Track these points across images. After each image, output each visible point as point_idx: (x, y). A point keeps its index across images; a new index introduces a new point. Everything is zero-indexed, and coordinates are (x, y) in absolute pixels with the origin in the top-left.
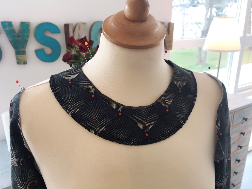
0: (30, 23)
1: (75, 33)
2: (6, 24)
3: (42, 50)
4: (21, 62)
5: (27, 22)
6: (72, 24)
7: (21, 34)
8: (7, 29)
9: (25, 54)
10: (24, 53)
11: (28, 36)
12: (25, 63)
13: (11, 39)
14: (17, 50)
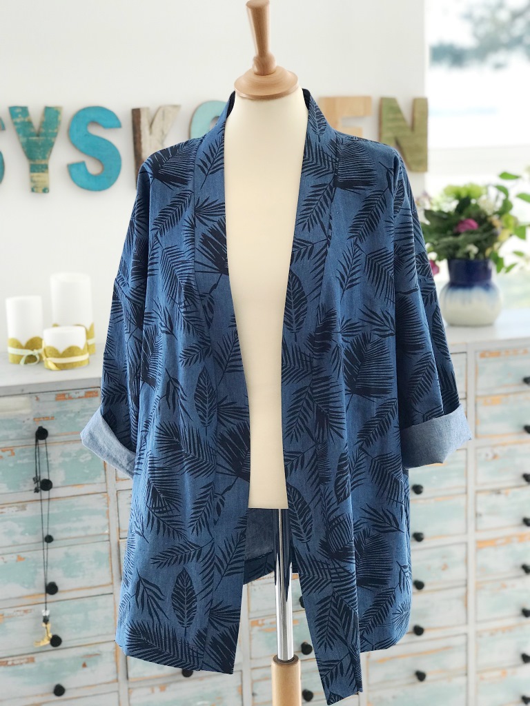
0: (61, 108)
1: (153, 127)
2: (18, 111)
4: (40, 189)
5: (57, 108)
6: (148, 109)
7: (43, 131)
8: (18, 120)
9: (48, 172)
10: (44, 168)
11: (55, 135)
12: (45, 190)
13: (24, 140)
14: (32, 163)
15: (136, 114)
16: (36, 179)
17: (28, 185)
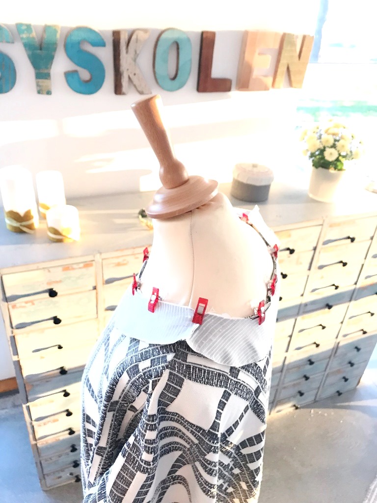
0: (58, 27)
1: (129, 47)
2: (24, 28)
3: (76, 72)
4: (44, 90)
5: (55, 26)
6: (125, 31)
7: (44, 45)
8: (24, 36)
9: (50, 79)
10: (47, 76)
11: (55, 50)
12: (49, 93)
13: (30, 53)
14: (37, 71)
15: (116, 35)
16: (40, 84)
17: (34, 89)
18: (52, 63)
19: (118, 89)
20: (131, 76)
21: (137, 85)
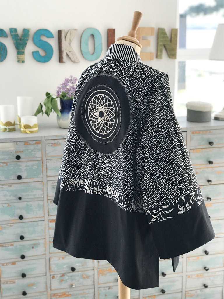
0: (30, 29)
1: (66, 38)
2: (13, 30)
3: (38, 51)
4: (21, 61)
5: (28, 29)
6: (64, 30)
7: (22, 38)
8: (13, 34)
9: (24, 55)
10: (23, 53)
11: (27, 40)
12: (23, 62)
13: (15, 42)
14: (18, 51)
15: (60, 32)
16: (19, 57)
17: (16, 59)
18: (25, 47)
19: (61, 60)
20: (68, 53)
21: (71, 58)
